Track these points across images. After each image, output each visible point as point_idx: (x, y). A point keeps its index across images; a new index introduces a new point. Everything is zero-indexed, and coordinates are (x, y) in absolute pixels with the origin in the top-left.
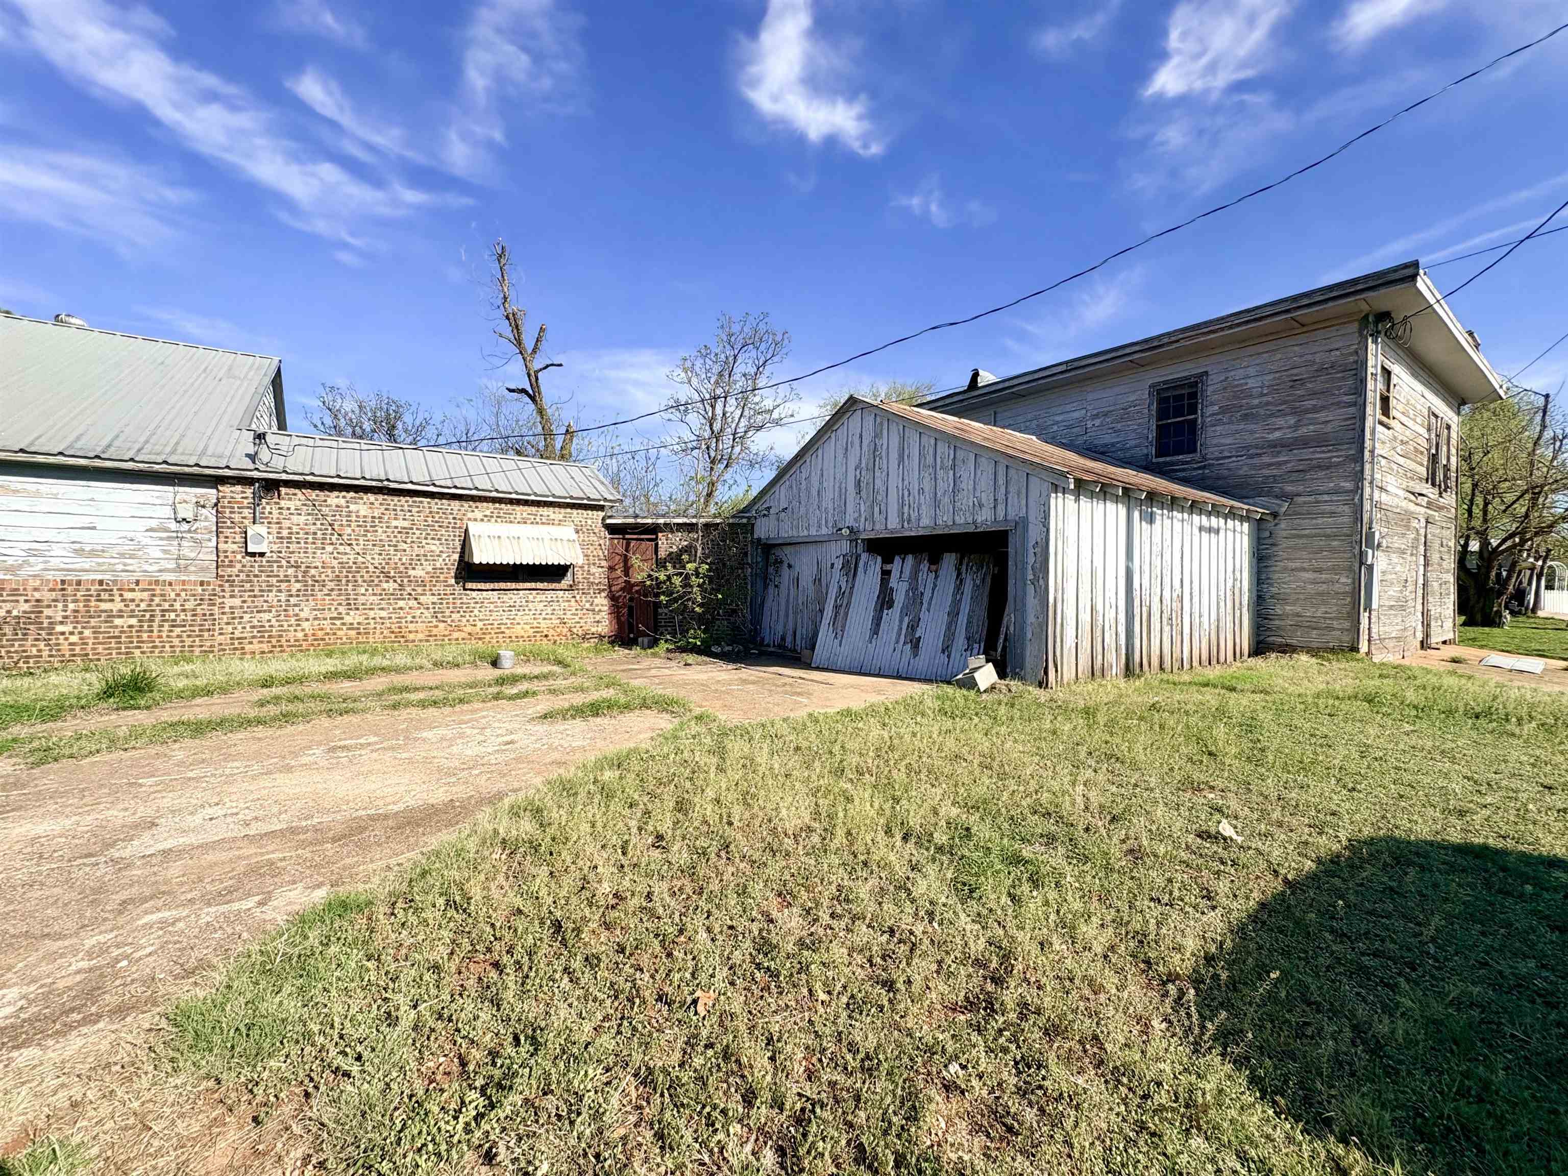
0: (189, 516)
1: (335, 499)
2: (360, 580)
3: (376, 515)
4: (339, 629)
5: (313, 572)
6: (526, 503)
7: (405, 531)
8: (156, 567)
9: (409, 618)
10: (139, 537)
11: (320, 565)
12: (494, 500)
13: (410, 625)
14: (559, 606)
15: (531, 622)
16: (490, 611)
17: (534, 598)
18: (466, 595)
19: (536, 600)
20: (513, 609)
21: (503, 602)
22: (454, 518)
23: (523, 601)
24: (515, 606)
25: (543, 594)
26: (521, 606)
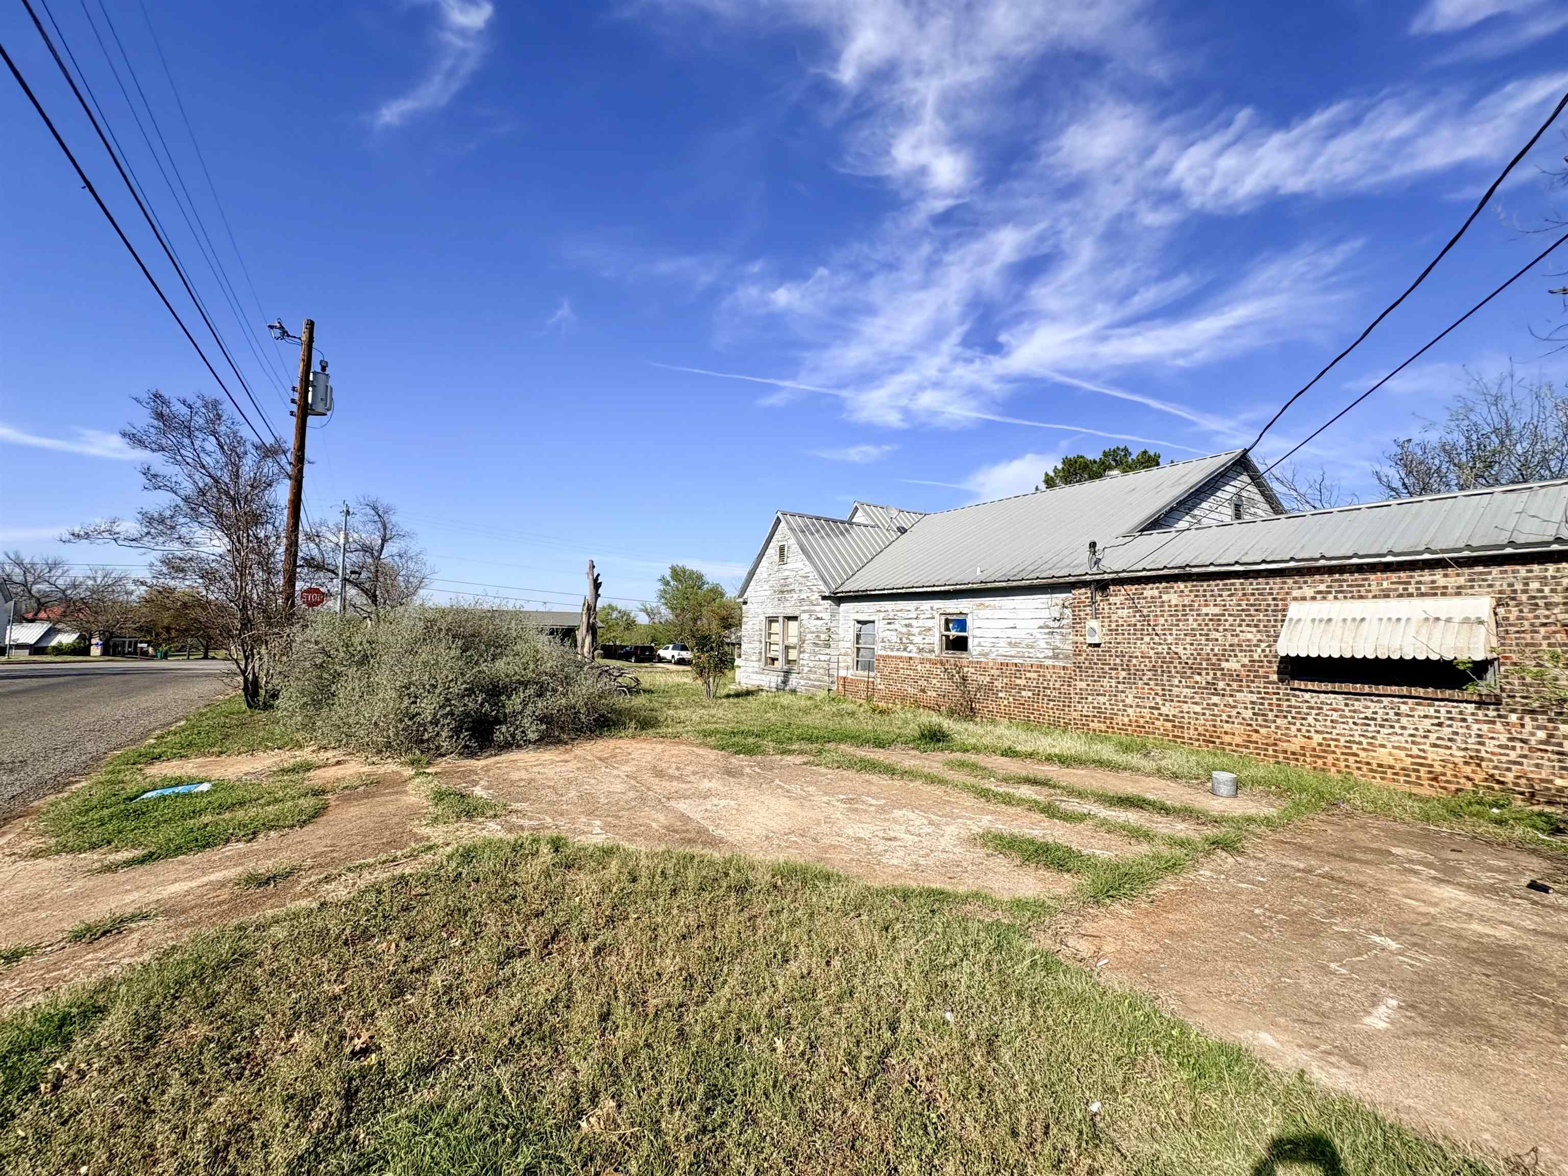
0: (1058, 616)
1: (1150, 591)
2: (1173, 670)
3: (1186, 602)
4: (1158, 719)
5: (1134, 661)
6: (1388, 567)
7: (1217, 619)
8: (1042, 655)
9: (1224, 717)
10: (1036, 632)
11: (1139, 655)
12: (1331, 570)
13: (1226, 725)
14: (1468, 727)
15: (1408, 746)
16: (1332, 721)
17: (1412, 709)
18: (1294, 696)
19: (1416, 713)
20: (1372, 723)
21: (1355, 711)
22: (1274, 599)
23: (1391, 712)
24: (1375, 719)
25: (1429, 705)
26: (1386, 720)
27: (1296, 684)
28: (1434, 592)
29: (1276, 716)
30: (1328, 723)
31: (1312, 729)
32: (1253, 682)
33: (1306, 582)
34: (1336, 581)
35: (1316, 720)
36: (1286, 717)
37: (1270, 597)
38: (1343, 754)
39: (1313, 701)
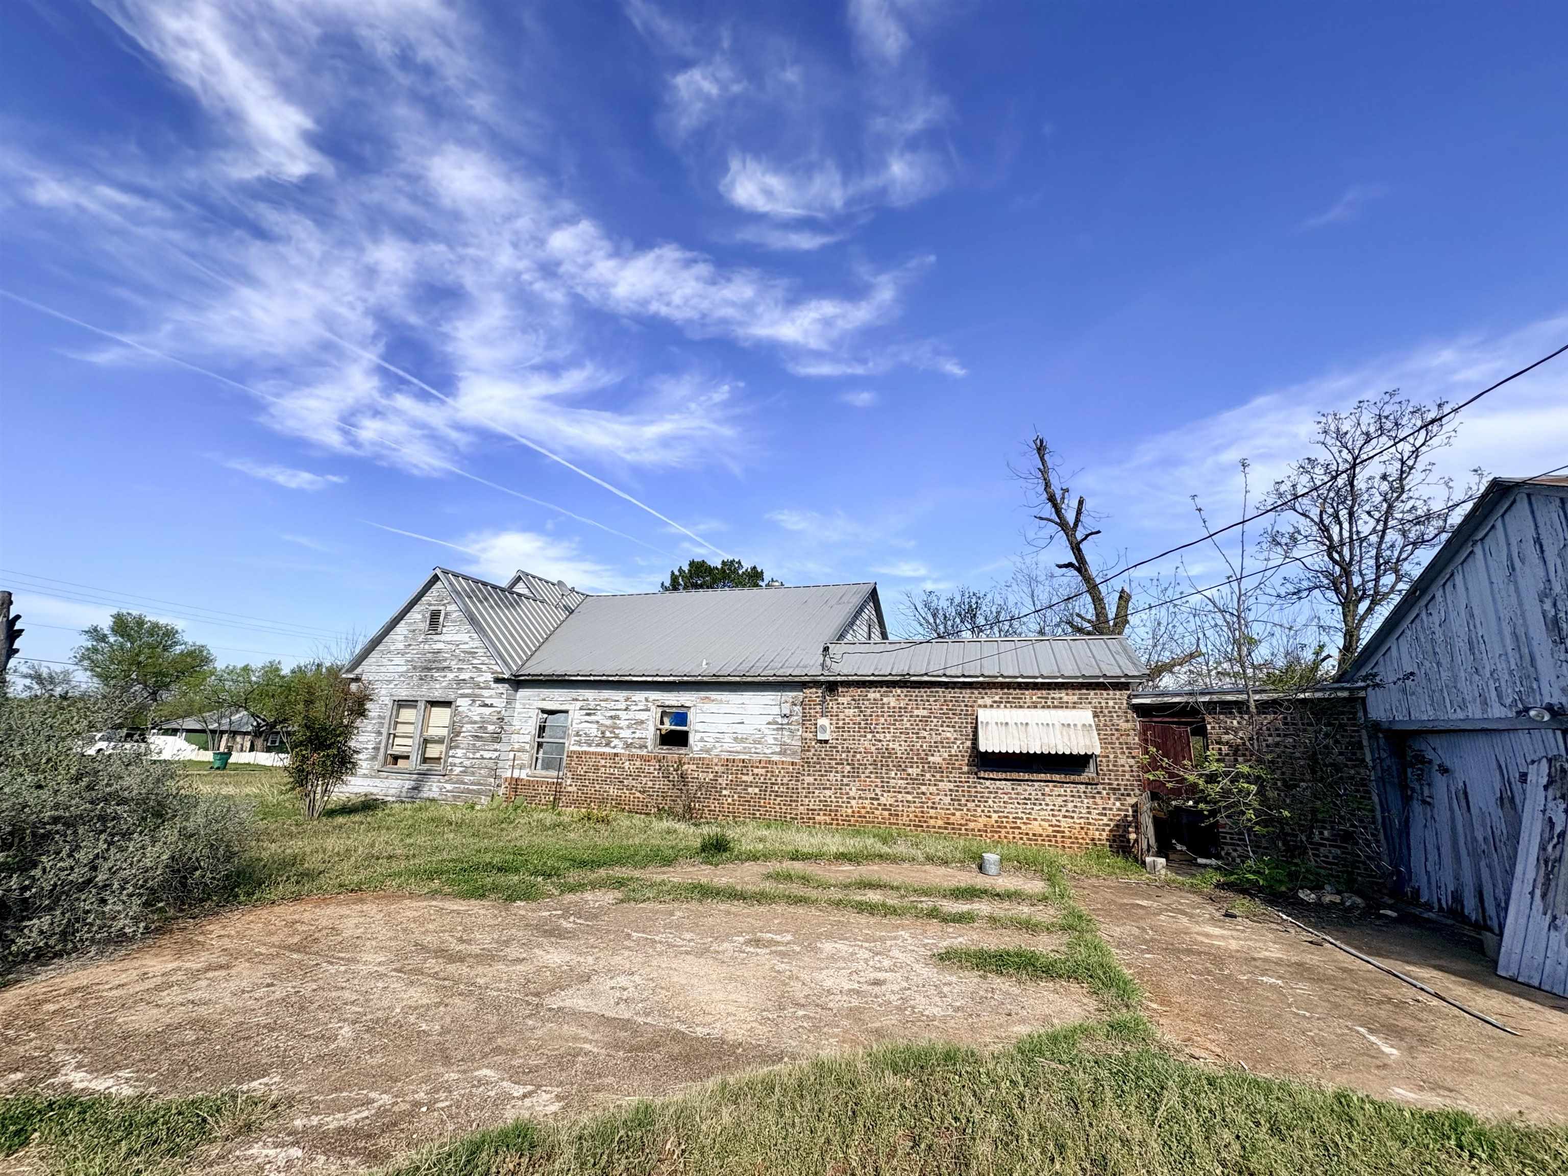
0: (788, 712)
1: (873, 694)
2: (891, 764)
3: (902, 705)
4: (877, 809)
5: (858, 756)
6: (1036, 686)
7: (925, 720)
8: (769, 751)
9: (930, 804)
10: (763, 727)
11: (863, 750)
12: (1002, 686)
13: (931, 811)
14: (1082, 802)
15: (1050, 818)
16: (1004, 802)
17: (1052, 791)
18: (980, 783)
19: (1053, 793)
20: (1029, 802)
21: (1018, 794)
22: (966, 706)
23: (1039, 793)
24: (1030, 799)
25: (1061, 787)
26: (1037, 799)
27: (982, 774)
28: (1063, 706)
29: (967, 801)
30: (1002, 804)
31: (991, 810)
32: (951, 773)
33: (986, 694)
34: (1005, 694)
35: (994, 802)
36: (974, 801)
37: (963, 704)
38: (1011, 828)
39: (991, 787)
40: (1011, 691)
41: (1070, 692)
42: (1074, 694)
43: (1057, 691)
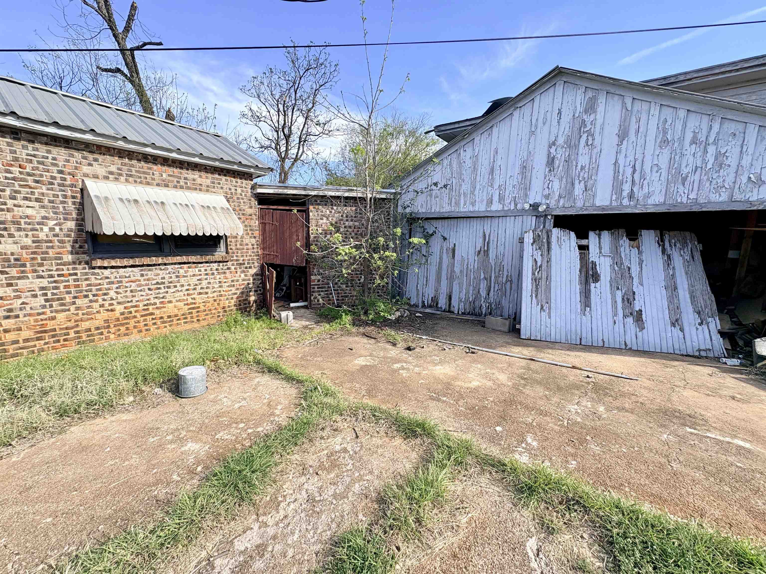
14: (215, 279)
15: (185, 298)
16: (131, 291)
17: (186, 272)
18: (94, 274)
19: (188, 274)
20: (162, 286)
21: (148, 280)
22: (61, 172)
23: (173, 276)
24: (164, 283)
25: (196, 267)
26: (171, 282)
27: (99, 263)
28: (195, 187)
29: (75, 297)
30: (129, 294)
31: (114, 302)
32: (41, 265)
33: (96, 160)
34: (125, 165)
35: (117, 293)
36: (86, 296)
37: (55, 169)
38: (142, 316)
39: (112, 276)
40: (134, 162)
41: (203, 174)
42: (207, 178)
43: (190, 172)
